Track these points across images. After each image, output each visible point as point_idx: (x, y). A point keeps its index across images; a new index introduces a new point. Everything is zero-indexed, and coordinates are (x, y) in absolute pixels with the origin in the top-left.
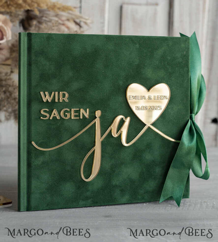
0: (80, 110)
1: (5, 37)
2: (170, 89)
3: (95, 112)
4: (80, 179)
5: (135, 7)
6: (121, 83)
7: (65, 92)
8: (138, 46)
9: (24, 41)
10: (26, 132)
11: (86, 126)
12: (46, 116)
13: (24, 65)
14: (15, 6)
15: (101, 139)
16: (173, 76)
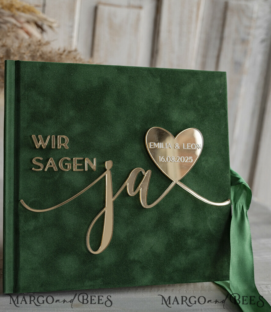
0: (84, 160)
2: (203, 136)
3: (104, 163)
4: (86, 252)
6: (138, 126)
8: (160, 81)
10: (13, 187)
11: (92, 182)
12: (39, 167)
15: (113, 199)
16: (206, 120)
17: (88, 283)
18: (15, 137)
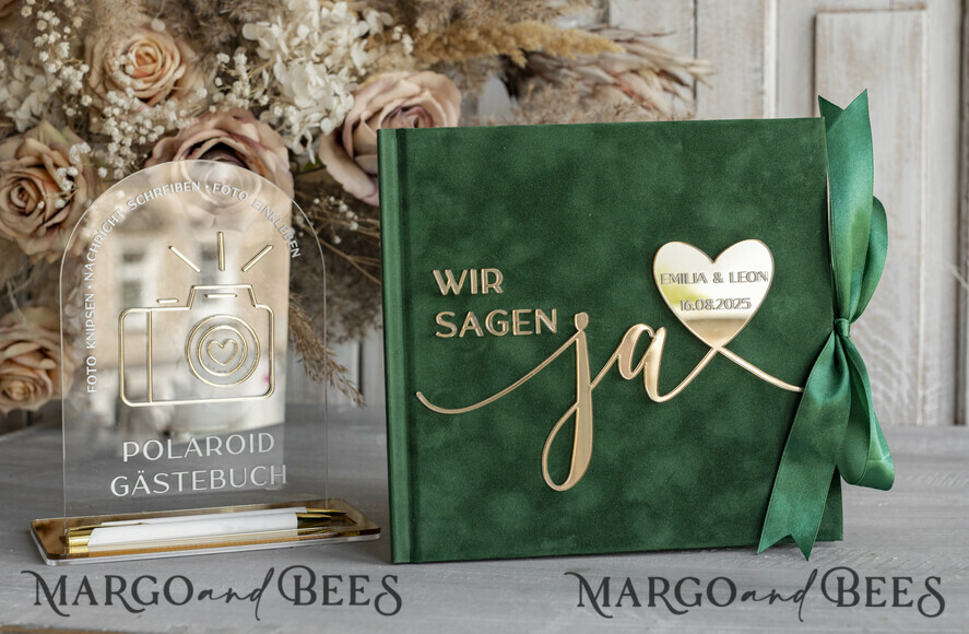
0: (534, 312)
3: (573, 318)
4: (542, 486)
6: (638, 242)
7: (493, 270)
8: (681, 147)
10: (403, 370)
11: (550, 354)
12: (449, 331)
13: (390, 209)
14: (462, 47)
15: (593, 386)
16: (779, 221)
17: (548, 545)
18: (402, 275)
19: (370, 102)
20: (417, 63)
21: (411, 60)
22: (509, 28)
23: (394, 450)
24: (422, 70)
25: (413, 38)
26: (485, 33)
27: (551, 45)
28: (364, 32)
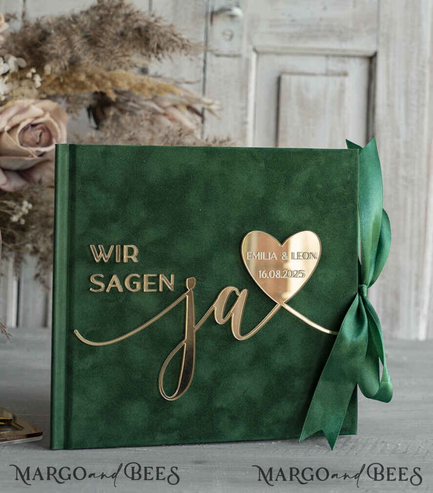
0: (158, 276)
1: (54, 140)
2: (321, 240)
3: (185, 280)
4: (158, 397)
5: (303, 79)
6: (232, 230)
7: (132, 246)
8: (264, 166)
9: (63, 159)
10: (65, 313)
11: (169, 305)
12: (99, 287)
14: (73, 85)
16: (326, 218)
18: (68, 247)
19: (10, 120)
20: (40, 93)
21: (35, 92)
22: (106, 74)
23: (56, 370)
24: (42, 99)
25: (41, 76)
26: (90, 77)
27: (135, 87)
28: (6, 71)
